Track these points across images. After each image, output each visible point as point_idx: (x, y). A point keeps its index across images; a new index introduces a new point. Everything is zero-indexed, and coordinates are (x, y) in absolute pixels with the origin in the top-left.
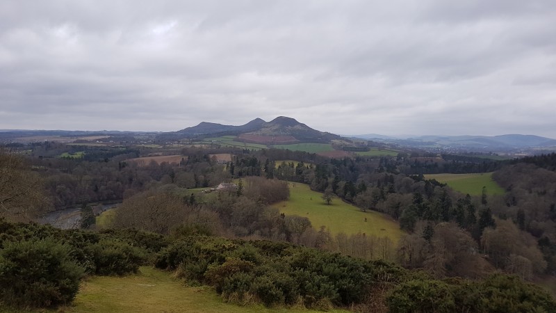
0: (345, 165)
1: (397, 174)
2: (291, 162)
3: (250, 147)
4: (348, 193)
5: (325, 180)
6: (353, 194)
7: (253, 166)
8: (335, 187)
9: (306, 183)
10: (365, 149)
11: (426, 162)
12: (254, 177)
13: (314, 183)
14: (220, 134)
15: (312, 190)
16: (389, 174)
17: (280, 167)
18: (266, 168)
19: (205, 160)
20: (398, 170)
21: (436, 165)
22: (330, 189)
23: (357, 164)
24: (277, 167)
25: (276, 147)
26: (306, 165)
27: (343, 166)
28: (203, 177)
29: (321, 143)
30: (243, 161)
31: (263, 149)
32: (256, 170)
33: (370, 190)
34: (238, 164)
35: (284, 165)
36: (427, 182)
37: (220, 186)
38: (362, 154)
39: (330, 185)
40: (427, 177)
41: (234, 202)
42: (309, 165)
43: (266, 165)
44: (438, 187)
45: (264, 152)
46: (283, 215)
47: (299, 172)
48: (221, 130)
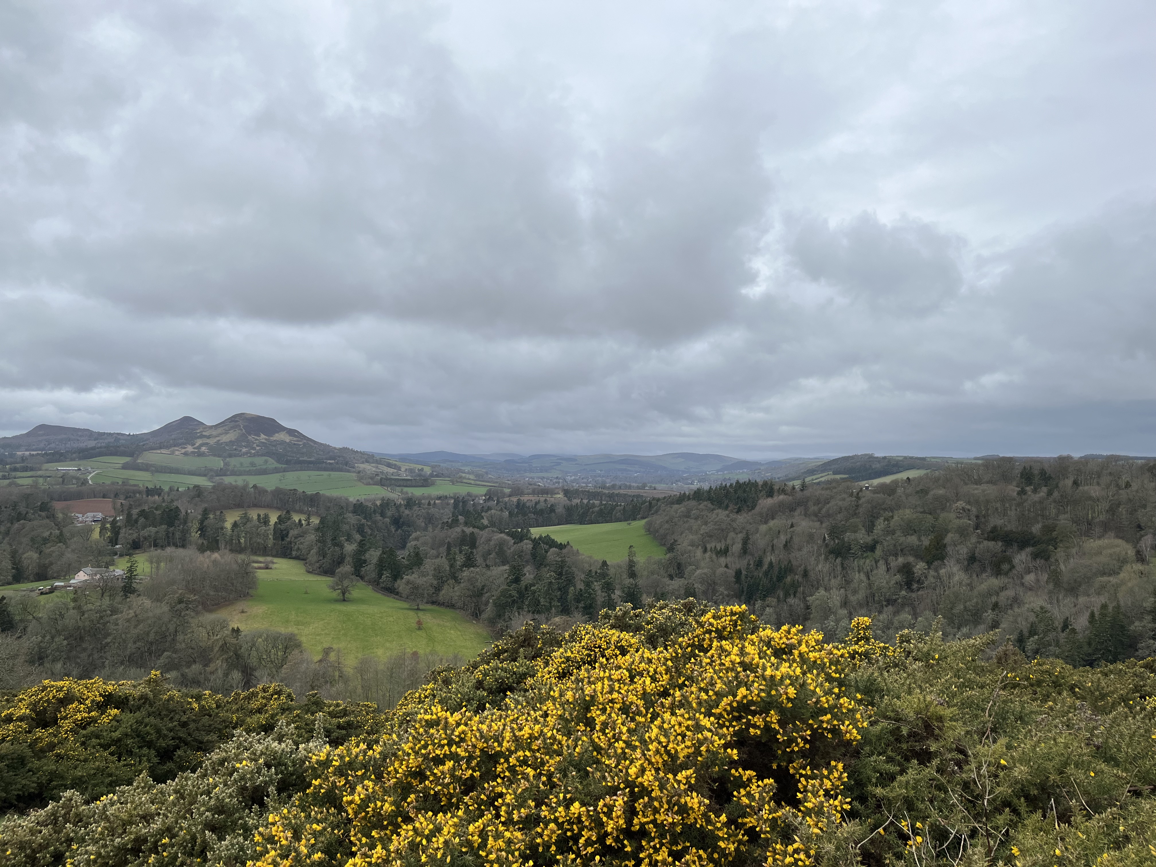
0: (383, 515)
1: (483, 528)
2: (262, 512)
3: (164, 481)
4: (386, 574)
5: (337, 549)
6: (396, 576)
7: (171, 524)
8: (359, 564)
9: (297, 558)
10: (425, 482)
11: (537, 503)
12: (169, 550)
13: (313, 556)
14: (86, 454)
15: (309, 572)
16: (468, 530)
17: (235, 525)
18: (202, 529)
19: (43, 514)
20: (485, 522)
21: (552, 509)
22: (347, 568)
23: (407, 512)
24: (228, 525)
25: (228, 480)
26: (296, 518)
27: (379, 517)
28: (35, 556)
29: (332, 470)
30: (142, 513)
31: (195, 486)
32: (178, 535)
33: (429, 565)
34: (130, 522)
35: (246, 519)
36: (536, 542)
37: (81, 577)
38: (417, 492)
39: (348, 559)
40: (536, 532)
41: (114, 611)
42: (303, 517)
43: (202, 522)
44: (554, 549)
45: (198, 492)
46: (236, 632)
47: (281, 534)
48: (92, 444)
